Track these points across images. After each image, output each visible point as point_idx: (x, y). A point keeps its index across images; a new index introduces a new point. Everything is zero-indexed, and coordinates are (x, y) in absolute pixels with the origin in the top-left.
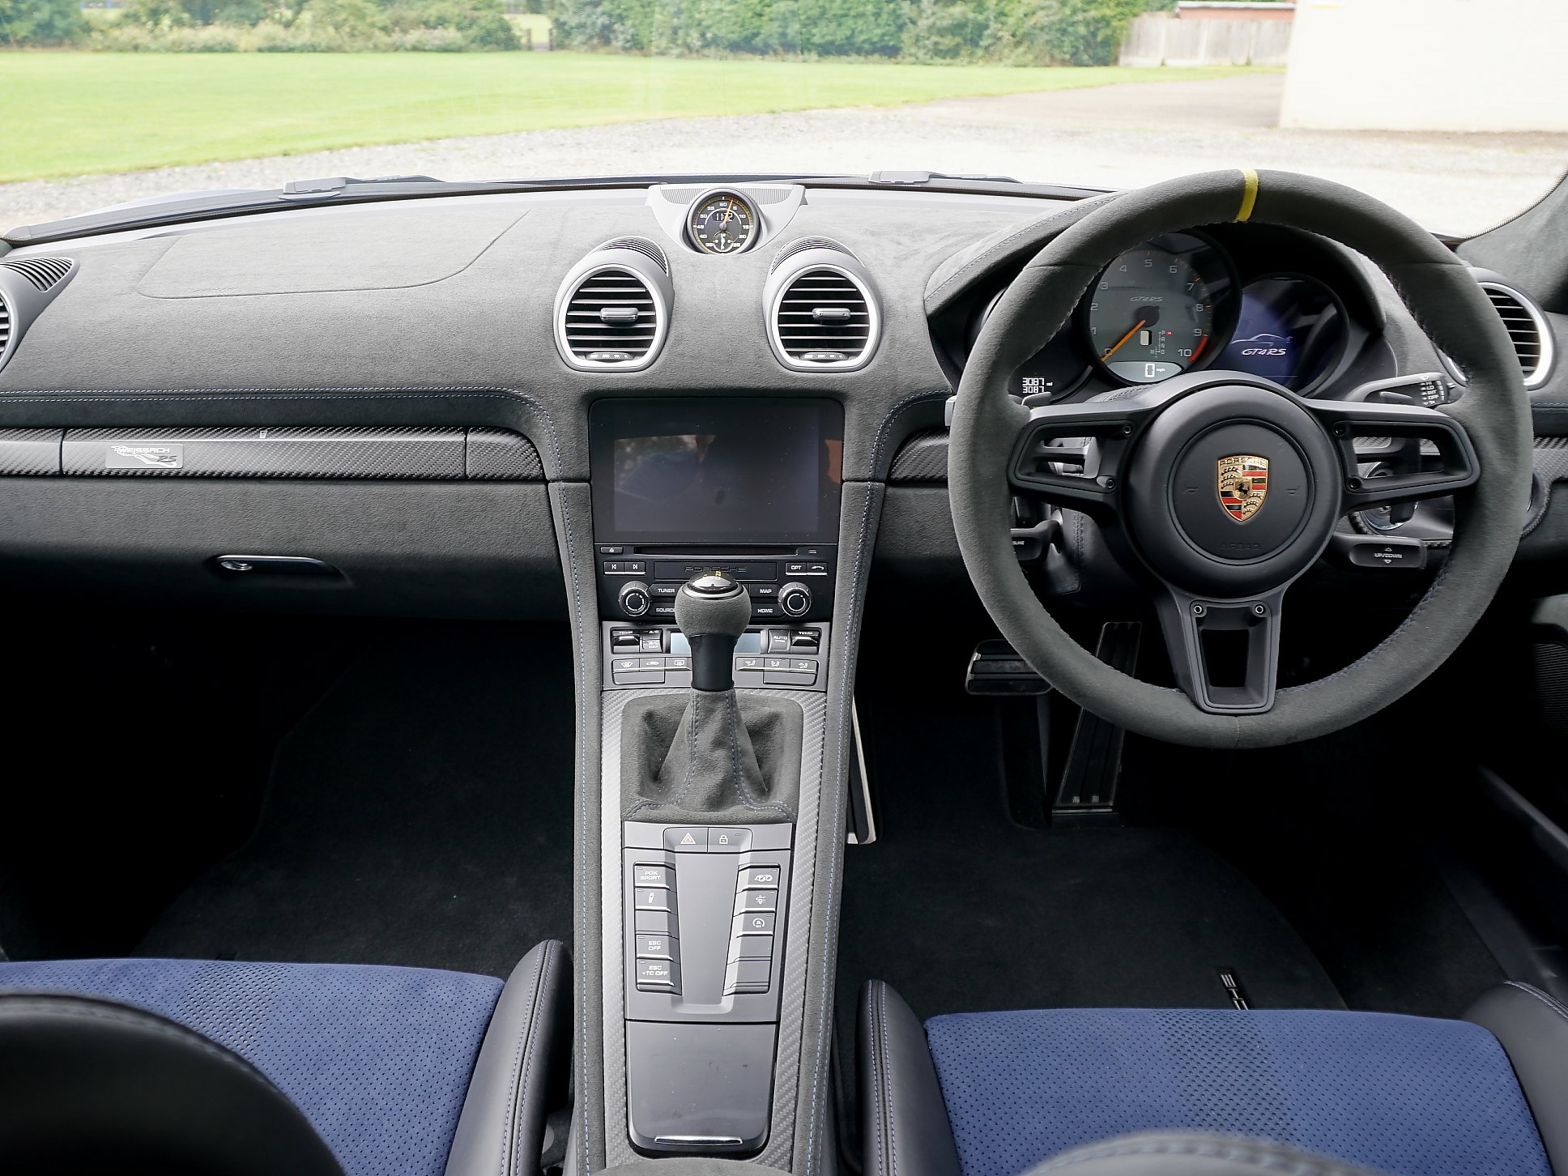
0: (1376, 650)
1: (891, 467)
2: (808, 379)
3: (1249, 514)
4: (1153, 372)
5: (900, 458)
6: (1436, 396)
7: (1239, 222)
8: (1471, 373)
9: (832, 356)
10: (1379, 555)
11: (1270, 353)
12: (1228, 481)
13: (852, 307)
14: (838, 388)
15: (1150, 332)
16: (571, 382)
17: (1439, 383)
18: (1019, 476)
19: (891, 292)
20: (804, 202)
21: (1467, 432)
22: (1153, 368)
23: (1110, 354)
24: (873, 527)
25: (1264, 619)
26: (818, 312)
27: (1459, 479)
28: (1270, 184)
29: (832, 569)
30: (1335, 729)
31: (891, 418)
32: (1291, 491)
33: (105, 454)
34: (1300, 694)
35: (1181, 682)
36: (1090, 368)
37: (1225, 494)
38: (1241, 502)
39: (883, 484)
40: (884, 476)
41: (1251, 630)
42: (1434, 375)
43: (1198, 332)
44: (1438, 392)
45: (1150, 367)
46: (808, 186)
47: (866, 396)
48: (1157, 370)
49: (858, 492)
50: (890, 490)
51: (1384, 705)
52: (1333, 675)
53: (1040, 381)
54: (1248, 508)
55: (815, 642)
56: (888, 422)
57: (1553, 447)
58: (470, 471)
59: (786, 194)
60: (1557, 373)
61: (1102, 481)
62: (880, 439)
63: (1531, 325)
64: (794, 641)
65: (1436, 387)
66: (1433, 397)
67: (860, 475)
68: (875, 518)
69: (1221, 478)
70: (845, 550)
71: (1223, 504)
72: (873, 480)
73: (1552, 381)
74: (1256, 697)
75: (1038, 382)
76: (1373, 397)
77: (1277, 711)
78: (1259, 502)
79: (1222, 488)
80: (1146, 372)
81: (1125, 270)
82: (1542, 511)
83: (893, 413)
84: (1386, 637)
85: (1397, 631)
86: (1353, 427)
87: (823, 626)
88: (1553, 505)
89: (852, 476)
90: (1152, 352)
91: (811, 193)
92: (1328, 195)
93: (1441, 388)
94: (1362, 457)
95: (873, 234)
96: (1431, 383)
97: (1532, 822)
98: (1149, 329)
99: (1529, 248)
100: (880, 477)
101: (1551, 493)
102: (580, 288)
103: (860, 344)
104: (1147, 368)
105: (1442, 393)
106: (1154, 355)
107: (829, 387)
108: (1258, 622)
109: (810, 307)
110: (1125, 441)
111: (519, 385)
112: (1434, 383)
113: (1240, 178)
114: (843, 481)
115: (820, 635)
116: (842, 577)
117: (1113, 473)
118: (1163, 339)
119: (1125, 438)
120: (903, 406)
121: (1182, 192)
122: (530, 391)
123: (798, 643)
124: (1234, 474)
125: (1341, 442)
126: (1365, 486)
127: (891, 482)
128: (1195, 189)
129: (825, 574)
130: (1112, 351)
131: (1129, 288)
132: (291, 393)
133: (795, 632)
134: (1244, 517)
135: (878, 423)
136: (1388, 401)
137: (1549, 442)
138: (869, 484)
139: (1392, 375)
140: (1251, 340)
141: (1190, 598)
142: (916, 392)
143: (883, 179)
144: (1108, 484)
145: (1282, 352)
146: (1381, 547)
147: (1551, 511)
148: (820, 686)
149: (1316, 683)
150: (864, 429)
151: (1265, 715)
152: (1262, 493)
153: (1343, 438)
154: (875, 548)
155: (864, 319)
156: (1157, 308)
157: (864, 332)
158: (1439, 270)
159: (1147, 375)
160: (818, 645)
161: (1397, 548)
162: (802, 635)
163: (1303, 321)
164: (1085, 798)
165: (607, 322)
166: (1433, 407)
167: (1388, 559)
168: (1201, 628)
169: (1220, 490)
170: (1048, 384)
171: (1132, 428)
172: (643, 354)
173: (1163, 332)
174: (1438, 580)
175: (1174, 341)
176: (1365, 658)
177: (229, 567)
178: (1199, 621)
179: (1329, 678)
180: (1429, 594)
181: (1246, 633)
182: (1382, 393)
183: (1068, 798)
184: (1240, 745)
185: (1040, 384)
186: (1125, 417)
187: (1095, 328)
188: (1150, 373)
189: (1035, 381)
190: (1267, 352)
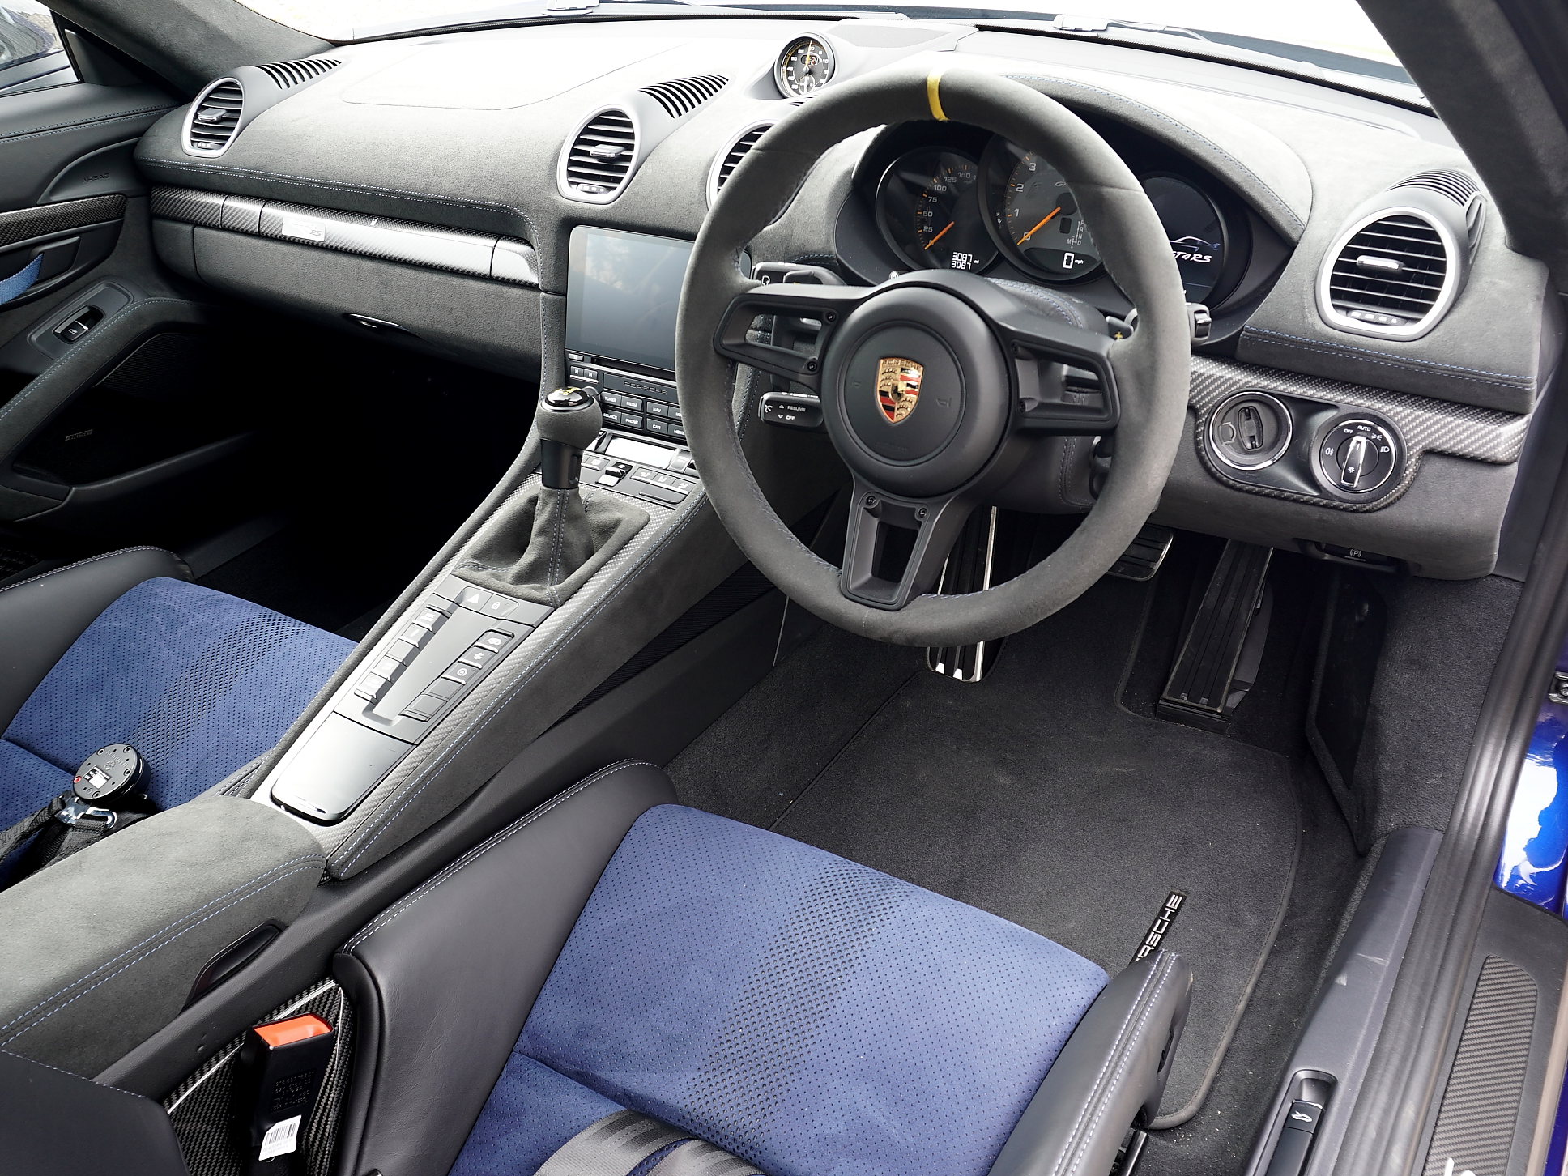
4: (1072, 263)
11: (1194, 258)
12: (887, 381)
15: (1069, 221)
16: (556, 209)
18: (724, 345)
22: (1072, 259)
23: (1027, 239)
25: (921, 523)
27: (1102, 420)
32: (942, 402)
33: (282, 219)
37: (881, 393)
45: (1069, 257)
48: (1076, 261)
53: (969, 257)
54: (900, 411)
58: (495, 273)
61: (807, 362)
69: (880, 378)
71: (879, 403)
75: (966, 258)
78: (910, 407)
79: (881, 387)
80: (1065, 262)
90: (1069, 241)
98: (1067, 217)
102: (589, 124)
104: (1065, 258)
106: (1071, 245)
110: (828, 328)
111: (521, 205)
117: (817, 357)
122: (528, 212)
124: (893, 375)
130: (1028, 235)
132: (382, 191)
140: (1176, 241)
141: (869, 489)
142: (805, 254)
144: (809, 365)
145: (1207, 259)
151: (893, 613)
152: (914, 398)
159: (1065, 266)
165: (600, 158)
168: (877, 520)
169: (879, 389)
170: (976, 262)
171: (834, 316)
172: (614, 189)
177: (364, 323)
178: (872, 513)
183: (1175, 692)
187: (1018, 210)
188: (1068, 264)
189: (964, 256)
190: (1191, 257)
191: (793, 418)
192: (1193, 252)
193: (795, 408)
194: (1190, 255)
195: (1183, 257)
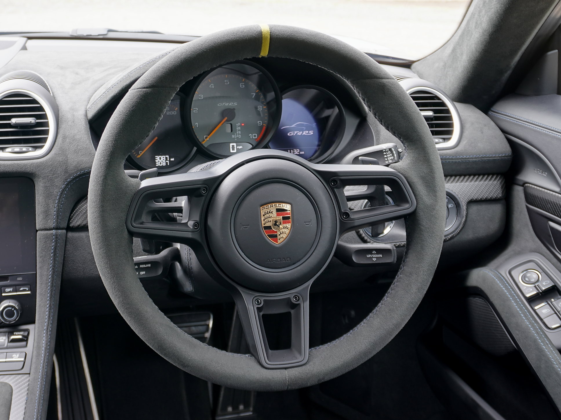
0: (368, 318)
1: (70, 219)
2: (8, 165)
3: (282, 240)
4: (235, 149)
5: (75, 213)
6: (392, 158)
7: (263, 57)
8: (406, 144)
9: (24, 149)
10: (369, 256)
11: (304, 133)
12: (268, 219)
13: (37, 117)
14: (28, 170)
15: (231, 124)
17: (393, 149)
18: (134, 225)
19: (64, 105)
20: (24, 48)
21: (407, 180)
22: (235, 146)
23: (208, 139)
24: (60, 259)
25: (299, 304)
26: (14, 121)
27: (405, 209)
28: (277, 33)
29: (33, 289)
30: (347, 371)
31: (65, 188)
32: (306, 223)
34: (324, 349)
35: (251, 350)
36: (195, 149)
37: (266, 228)
38: (276, 232)
39: (64, 231)
40: (65, 225)
41: (292, 311)
42: (390, 145)
43: (260, 123)
44: (393, 155)
45: (233, 146)
46: (30, 38)
47: (48, 175)
48: (238, 147)
49: (47, 237)
50: (70, 234)
51: (374, 353)
52: (345, 336)
53: (166, 158)
54: (281, 236)
55: (25, 339)
56: (63, 190)
57: (466, 181)
59: (12, 44)
60: (463, 139)
61: (191, 224)
62: (59, 201)
63: (448, 111)
64: (10, 340)
65: (392, 152)
66: (390, 158)
67: (47, 226)
68: (60, 254)
69: (263, 218)
70: (41, 276)
71: (265, 234)
72: (57, 228)
73: (461, 143)
74: (298, 355)
75: (165, 158)
76: (356, 161)
77: (311, 363)
78: (287, 231)
79: (264, 224)
80: (231, 149)
81: (213, 87)
82: (464, 220)
83: (67, 185)
84: (373, 309)
85: (380, 304)
86: (342, 180)
87: (30, 327)
88: (469, 215)
89: (42, 227)
90: (233, 136)
91: (31, 43)
92: (312, 39)
93: (394, 152)
94: (349, 198)
95: (62, 68)
96: (388, 150)
97: (477, 406)
98: (231, 122)
99: (445, 66)
100: (62, 226)
101: (467, 209)
103: (44, 140)
104: (231, 147)
105: (395, 155)
106: (234, 138)
107: (23, 170)
108: (296, 306)
109: (9, 118)
110: (203, 198)
112: (390, 149)
113: (259, 30)
114: (37, 231)
115: (28, 334)
116: (41, 294)
117: (198, 219)
118: (239, 128)
119: (203, 196)
120: (73, 179)
121: (224, 40)
123: (14, 341)
124: (271, 215)
125: (335, 190)
126: (352, 217)
127: (69, 229)
128: (232, 37)
129: (29, 292)
130: (209, 137)
131: (216, 97)
133: (12, 333)
134: (279, 241)
135: (56, 192)
136: (364, 162)
137: (464, 178)
138: (54, 232)
139: (372, 145)
140: (293, 126)
141: (253, 295)
142: (81, 170)
143: (80, 33)
144: (194, 225)
145: (311, 133)
146: (369, 251)
147: (468, 219)
148: (26, 370)
149: (334, 342)
150: (48, 196)
151: (304, 367)
152: (289, 225)
153: (337, 188)
154: (62, 273)
155: (46, 124)
156: (234, 109)
157: (46, 132)
158: (380, 83)
159: (232, 151)
160: (27, 341)
161: (379, 251)
162: (16, 335)
163: (327, 112)
164: (235, 408)
166: (387, 166)
167: (375, 258)
168: (261, 314)
169: (263, 226)
170: (171, 159)
171: (206, 189)
173: (239, 124)
174: (400, 271)
175: (246, 129)
176: (362, 323)
178: (259, 309)
179: (342, 338)
180: (396, 280)
181: (289, 314)
182: (360, 158)
183: (224, 409)
184: (290, 387)
185: (166, 159)
186: (201, 183)
187: (197, 123)
188: (233, 149)
189: (163, 158)
190: (302, 133)
191: (144, 273)
192: (303, 130)
193: (144, 266)
194: (302, 132)
195: (298, 134)
